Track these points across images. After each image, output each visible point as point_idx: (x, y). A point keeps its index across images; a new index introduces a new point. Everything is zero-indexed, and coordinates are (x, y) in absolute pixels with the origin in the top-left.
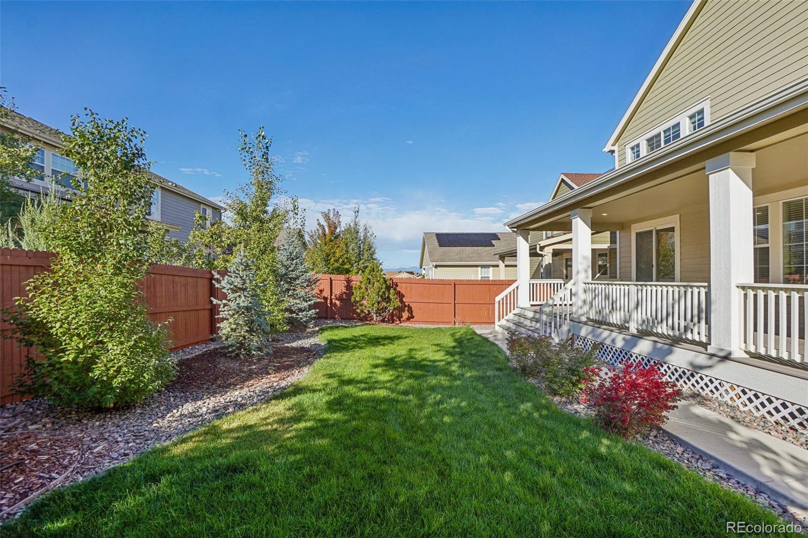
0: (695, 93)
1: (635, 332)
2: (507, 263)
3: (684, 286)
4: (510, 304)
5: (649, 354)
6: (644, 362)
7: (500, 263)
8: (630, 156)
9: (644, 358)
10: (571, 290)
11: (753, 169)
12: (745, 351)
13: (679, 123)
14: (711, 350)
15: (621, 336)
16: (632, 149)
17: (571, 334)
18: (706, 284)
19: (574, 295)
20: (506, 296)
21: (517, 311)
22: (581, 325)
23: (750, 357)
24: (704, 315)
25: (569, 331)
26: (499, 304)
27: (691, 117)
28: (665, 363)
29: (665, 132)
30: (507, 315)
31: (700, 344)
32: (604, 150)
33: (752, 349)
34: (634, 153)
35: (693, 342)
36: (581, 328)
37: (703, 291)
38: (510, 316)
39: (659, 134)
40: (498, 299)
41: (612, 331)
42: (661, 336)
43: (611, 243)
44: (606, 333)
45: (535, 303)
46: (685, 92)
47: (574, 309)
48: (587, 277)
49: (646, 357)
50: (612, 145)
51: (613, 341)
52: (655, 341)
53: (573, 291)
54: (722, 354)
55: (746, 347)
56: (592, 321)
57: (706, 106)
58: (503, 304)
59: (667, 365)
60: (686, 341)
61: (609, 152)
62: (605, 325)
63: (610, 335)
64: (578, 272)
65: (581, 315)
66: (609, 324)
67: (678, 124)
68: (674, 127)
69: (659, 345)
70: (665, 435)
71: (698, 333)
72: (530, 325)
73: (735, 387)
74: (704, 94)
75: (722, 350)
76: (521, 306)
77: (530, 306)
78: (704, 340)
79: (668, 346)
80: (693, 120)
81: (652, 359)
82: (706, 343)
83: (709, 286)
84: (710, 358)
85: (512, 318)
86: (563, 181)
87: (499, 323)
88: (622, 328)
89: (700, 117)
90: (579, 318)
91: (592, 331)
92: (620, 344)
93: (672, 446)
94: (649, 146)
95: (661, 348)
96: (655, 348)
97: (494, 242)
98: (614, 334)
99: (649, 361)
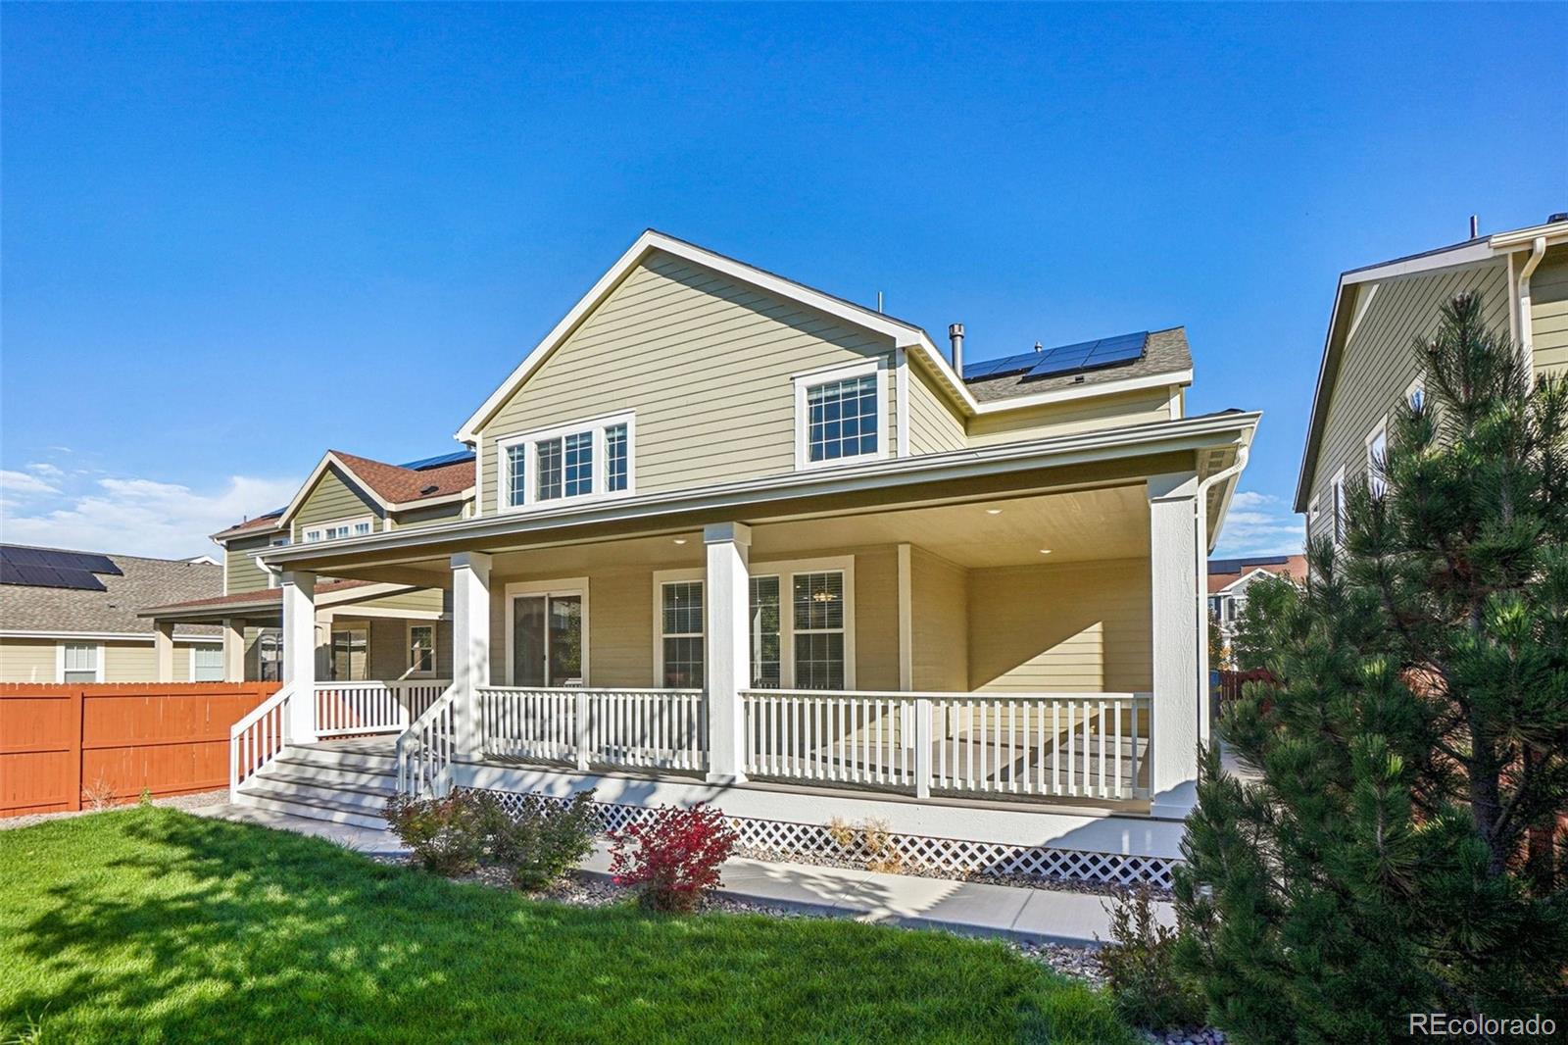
0: (615, 395)
1: (587, 768)
2: (177, 636)
3: (668, 694)
4: (269, 737)
5: (617, 799)
6: (610, 813)
7: (160, 637)
8: (505, 462)
9: (609, 806)
10: (451, 704)
11: (749, 547)
12: (746, 775)
13: (591, 433)
14: (709, 778)
15: (566, 778)
16: (510, 450)
17: (453, 787)
18: (700, 691)
19: (459, 712)
20: (260, 722)
21: (285, 754)
22: (474, 768)
23: (750, 781)
24: (695, 733)
25: (451, 782)
26: (242, 739)
27: (609, 430)
28: (645, 809)
29: (568, 439)
30: (260, 764)
31: (691, 773)
32: (455, 437)
33: (754, 770)
34: (512, 458)
35: (682, 772)
36: (476, 773)
37: (695, 700)
38: (271, 767)
39: (559, 441)
40: (237, 730)
41: (546, 771)
42: (635, 769)
43: (444, 611)
44: (534, 777)
45: (325, 733)
46: (603, 388)
47: (458, 739)
48: (482, 679)
49: (612, 805)
50: (473, 433)
51: (550, 788)
52: (628, 778)
53: (456, 706)
54: (723, 782)
55: (748, 768)
56: (498, 758)
57: (630, 420)
58: (251, 739)
59: (648, 811)
60: (673, 772)
61: (465, 443)
62: (526, 762)
63: (542, 779)
64: (467, 670)
65: (474, 749)
66: (536, 761)
67: (589, 434)
68: (583, 436)
69: (634, 783)
70: (717, 896)
71: (689, 759)
72: (340, 781)
73: (740, 820)
74: (629, 402)
75: (723, 776)
76: (296, 743)
77: (316, 740)
78: (696, 766)
79: (648, 783)
80: (611, 435)
81: (623, 806)
82: (700, 771)
83: (706, 695)
84: (709, 790)
85: (274, 770)
86: (331, 466)
87: (243, 787)
88: (563, 764)
89: (620, 434)
90: (469, 756)
91: (502, 777)
92: (562, 790)
93: (734, 906)
94: (540, 454)
95: (638, 787)
96: (627, 789)
97: (102, 579)
98: (550, 777)
99: (618, 811)
